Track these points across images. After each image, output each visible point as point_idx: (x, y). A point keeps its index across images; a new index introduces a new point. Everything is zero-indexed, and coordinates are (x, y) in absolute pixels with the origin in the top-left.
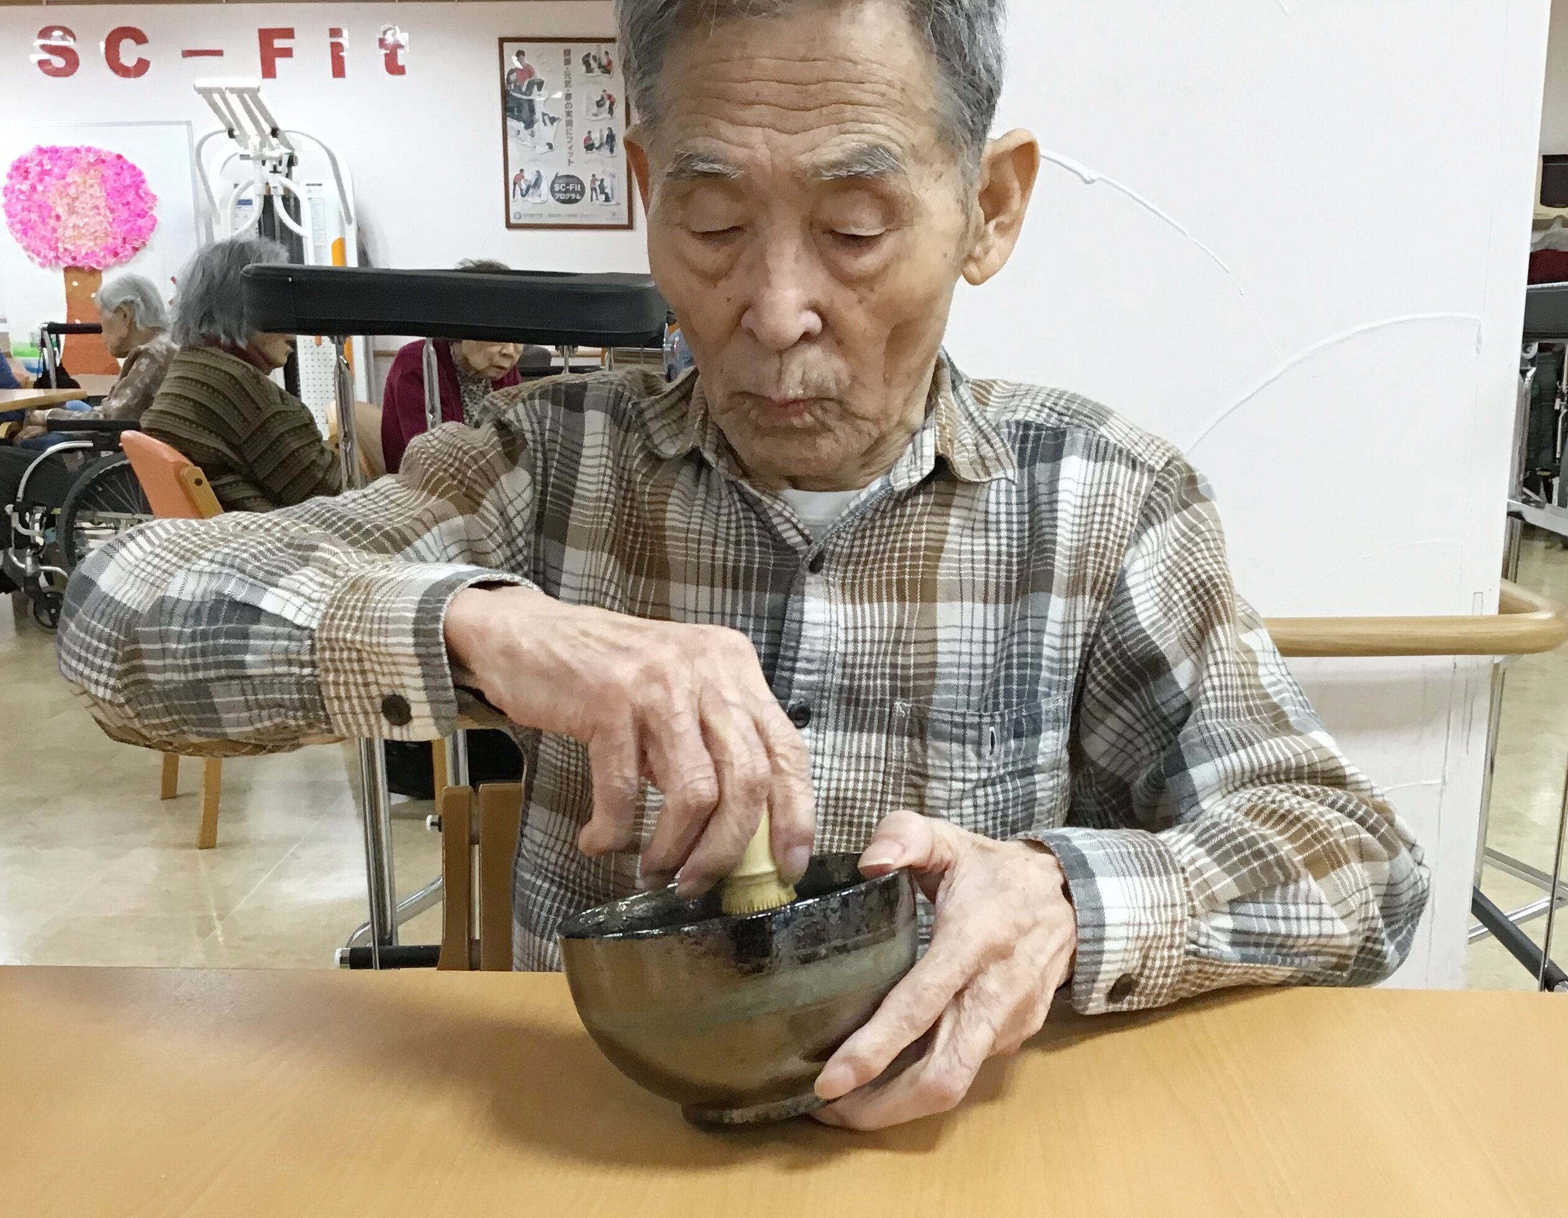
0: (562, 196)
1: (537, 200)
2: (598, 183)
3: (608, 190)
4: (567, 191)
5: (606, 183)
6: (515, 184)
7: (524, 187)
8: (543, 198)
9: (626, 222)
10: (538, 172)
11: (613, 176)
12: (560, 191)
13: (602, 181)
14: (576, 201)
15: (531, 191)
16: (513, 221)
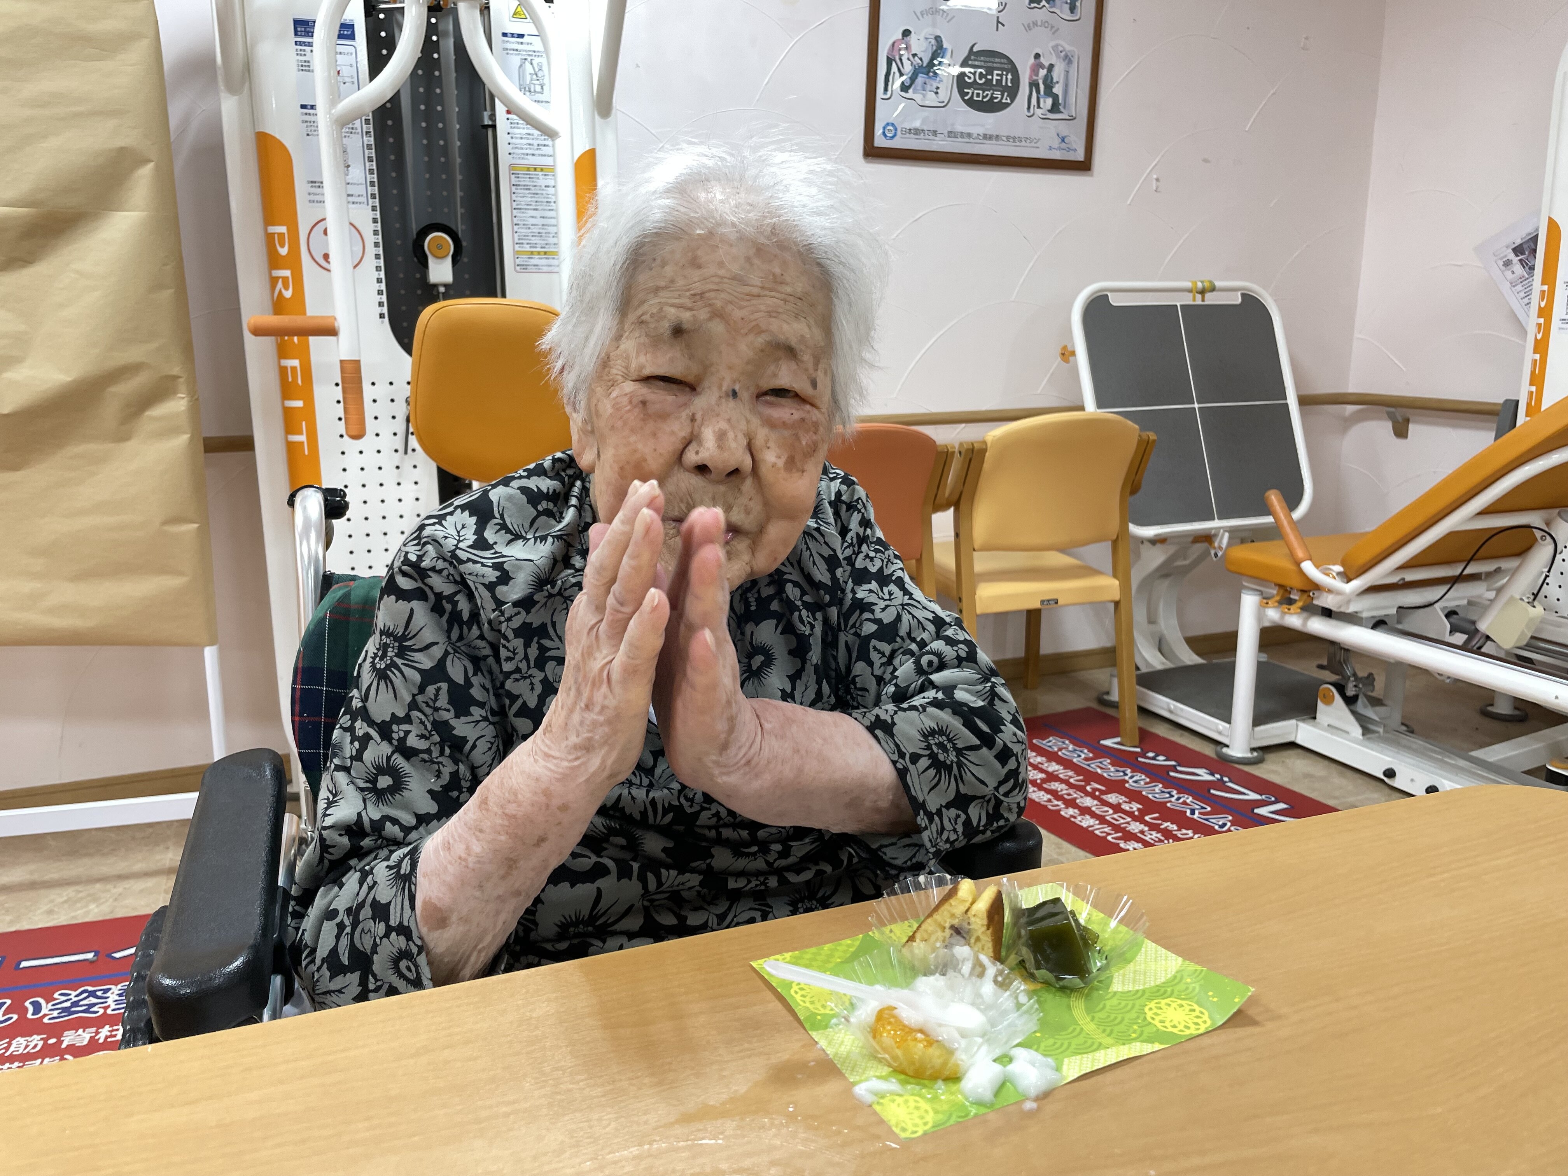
0: (979, 95)
1: (931, 99)
2: (1043, 72)
3: (1058, 90)
4: (988, 84)
5: (1058, 74)
6: (890, 61)
7: (908, 68)
8: (943, 95)
9: (1080, 156)
10: (938, 39)
11: (1068, 59)
12: (974, 85)
13: (1051, 66)
14: (1002, 107)
15: (921, 79)
16: (880, 141)
